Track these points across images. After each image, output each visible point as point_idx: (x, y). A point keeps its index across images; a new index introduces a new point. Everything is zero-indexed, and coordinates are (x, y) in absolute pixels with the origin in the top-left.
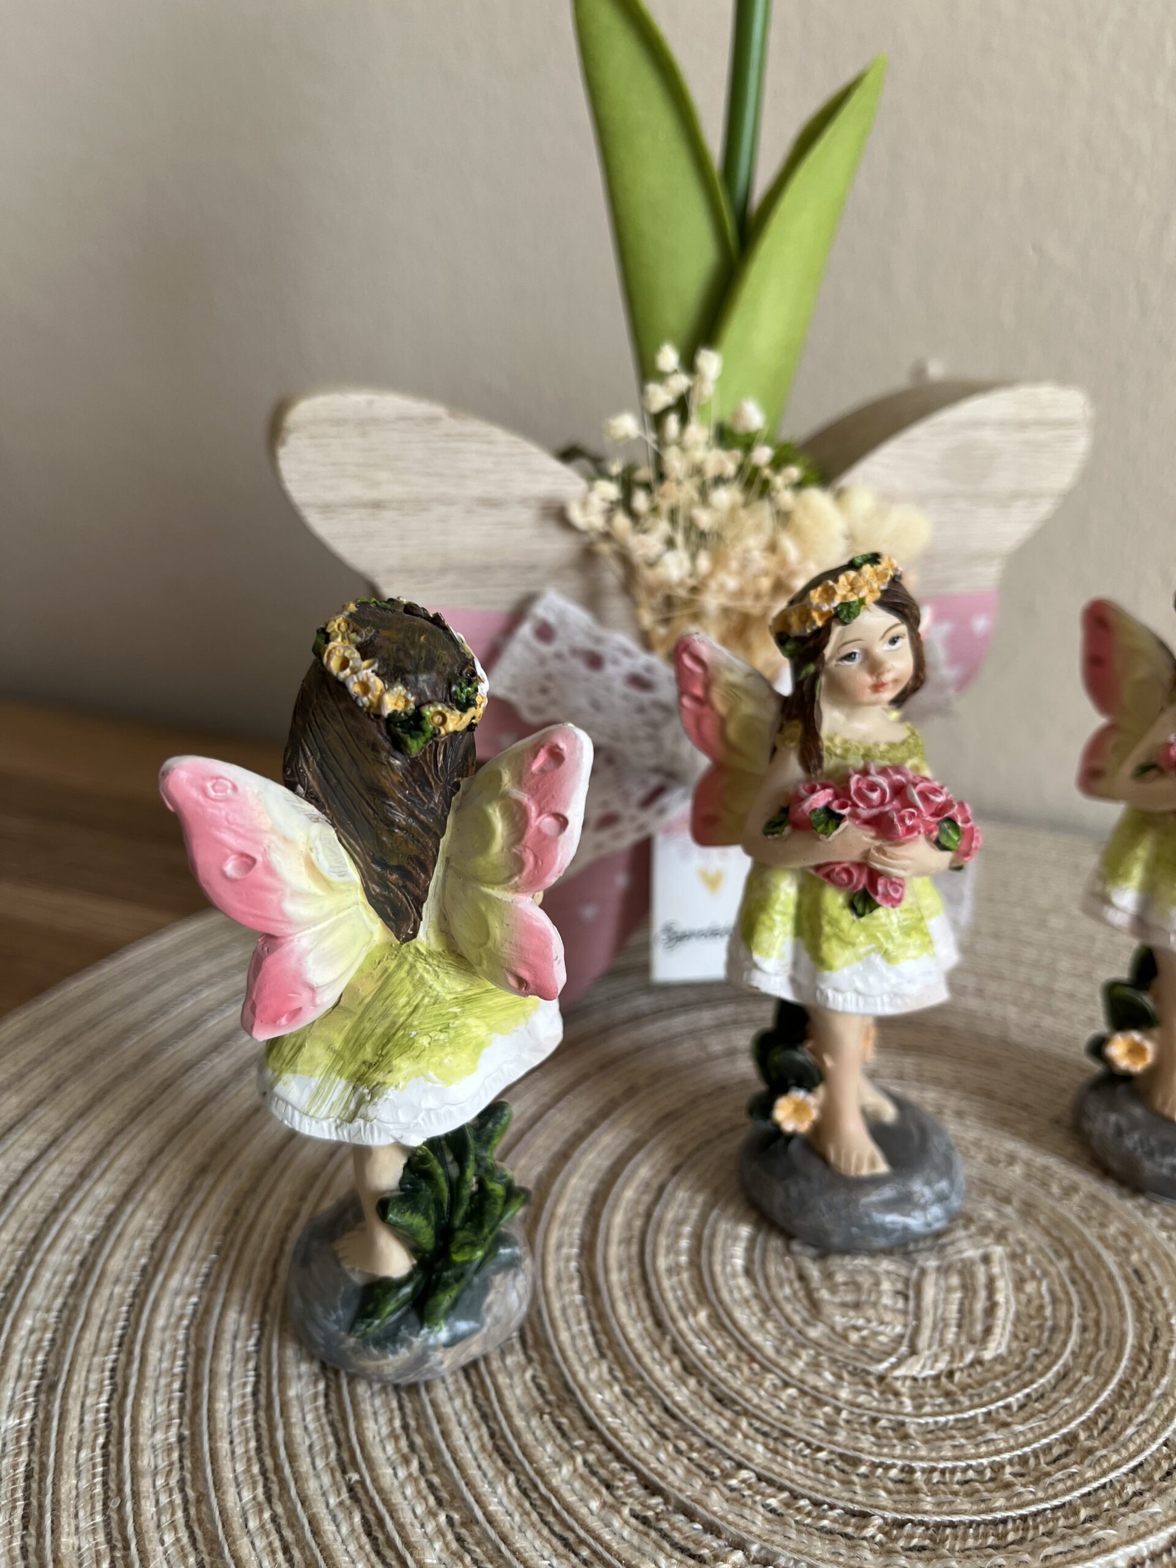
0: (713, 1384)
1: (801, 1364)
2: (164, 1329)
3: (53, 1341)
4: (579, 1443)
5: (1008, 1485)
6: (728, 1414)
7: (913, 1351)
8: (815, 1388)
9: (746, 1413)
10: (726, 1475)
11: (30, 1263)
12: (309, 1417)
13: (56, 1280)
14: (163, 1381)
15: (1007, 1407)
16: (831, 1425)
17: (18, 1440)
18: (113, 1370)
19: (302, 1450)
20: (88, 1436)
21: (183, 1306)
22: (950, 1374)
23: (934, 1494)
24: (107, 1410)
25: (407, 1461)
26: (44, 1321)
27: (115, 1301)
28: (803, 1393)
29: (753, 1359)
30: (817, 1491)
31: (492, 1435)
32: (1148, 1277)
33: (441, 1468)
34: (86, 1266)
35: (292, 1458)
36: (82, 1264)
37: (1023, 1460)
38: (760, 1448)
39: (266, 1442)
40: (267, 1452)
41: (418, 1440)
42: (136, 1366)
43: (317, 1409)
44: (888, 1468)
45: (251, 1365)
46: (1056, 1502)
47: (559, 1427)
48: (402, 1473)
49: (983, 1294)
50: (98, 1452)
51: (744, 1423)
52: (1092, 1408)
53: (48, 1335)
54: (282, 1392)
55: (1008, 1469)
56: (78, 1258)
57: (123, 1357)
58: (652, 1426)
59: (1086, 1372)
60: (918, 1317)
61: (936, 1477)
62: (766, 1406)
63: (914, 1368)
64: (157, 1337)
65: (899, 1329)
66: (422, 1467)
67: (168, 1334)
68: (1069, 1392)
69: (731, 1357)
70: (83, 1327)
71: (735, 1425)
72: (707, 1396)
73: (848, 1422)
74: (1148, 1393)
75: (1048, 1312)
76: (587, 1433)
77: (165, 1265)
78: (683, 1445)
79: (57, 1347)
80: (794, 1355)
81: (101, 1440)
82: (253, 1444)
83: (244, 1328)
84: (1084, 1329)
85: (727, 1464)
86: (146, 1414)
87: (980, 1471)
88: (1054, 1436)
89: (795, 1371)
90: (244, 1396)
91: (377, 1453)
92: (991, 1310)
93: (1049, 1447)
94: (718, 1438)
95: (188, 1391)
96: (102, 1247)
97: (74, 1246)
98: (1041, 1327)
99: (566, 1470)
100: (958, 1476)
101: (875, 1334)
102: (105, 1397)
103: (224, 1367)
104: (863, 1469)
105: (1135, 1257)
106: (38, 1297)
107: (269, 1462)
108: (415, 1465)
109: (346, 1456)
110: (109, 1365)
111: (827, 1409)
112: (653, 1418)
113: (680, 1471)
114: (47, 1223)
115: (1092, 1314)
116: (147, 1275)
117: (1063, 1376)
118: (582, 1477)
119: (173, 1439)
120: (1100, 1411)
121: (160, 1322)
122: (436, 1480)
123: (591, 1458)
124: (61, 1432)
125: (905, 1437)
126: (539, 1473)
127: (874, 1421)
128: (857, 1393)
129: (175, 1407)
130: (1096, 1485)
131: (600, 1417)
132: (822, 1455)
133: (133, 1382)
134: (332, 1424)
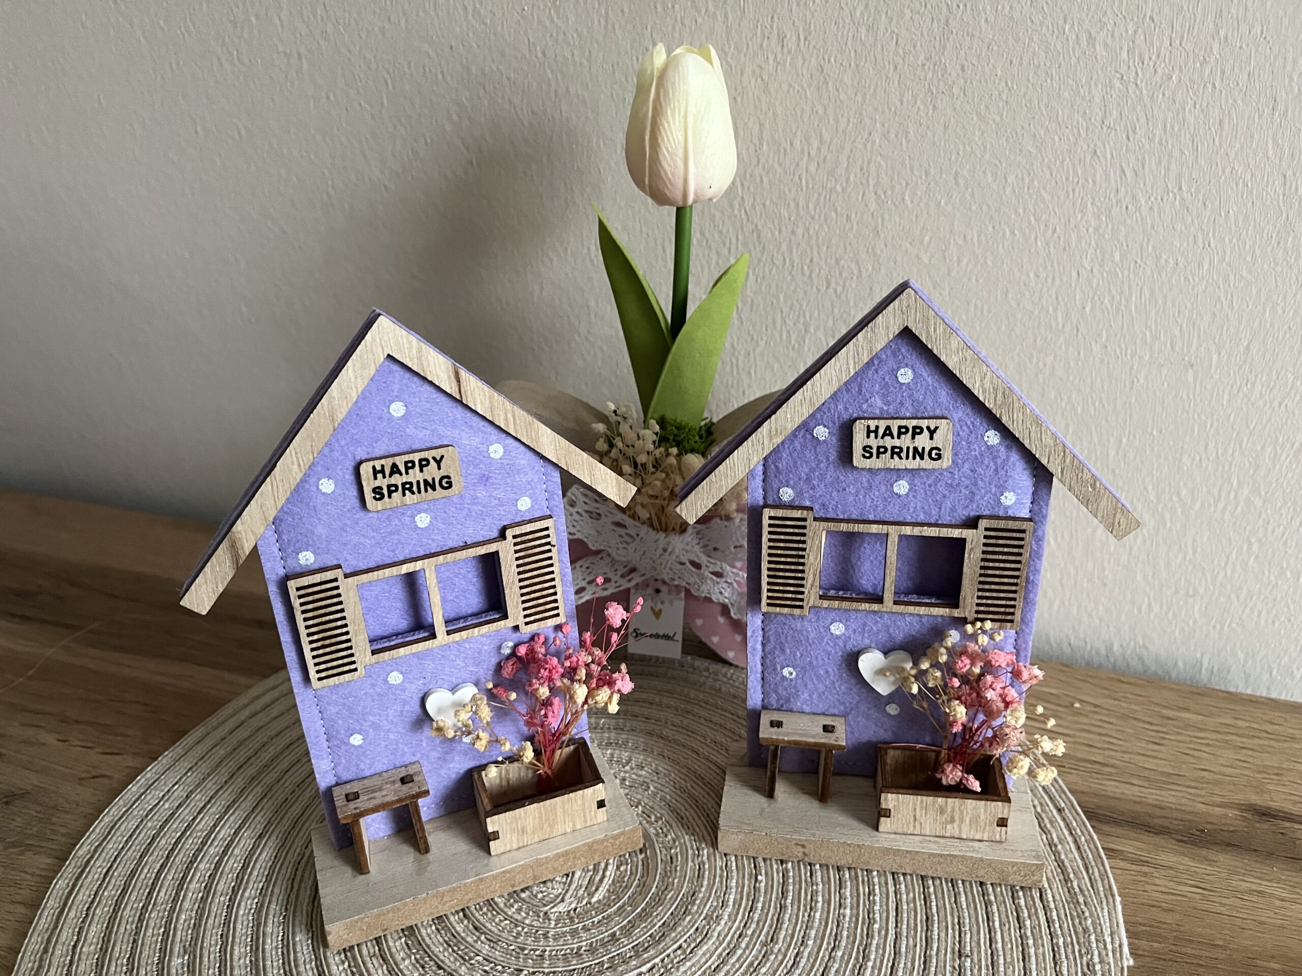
0: (473, 922)
1: (513, 910)
2: (243, 915)
3: (195, 924)
4: (414, 951)
5: (581, 955)
6: (477, 934)
7: (563, 901)
8: (516, 920)
9: (485, 933)
10: (471, 959)
11: (182, 889)
12: (305, 948)
13: (195, 896)
14: (243, 938)
15: (593, 922)
16: (519, 934)
17: (183, 968)
18: (222, 935)
19: (301, 962)
20: (212, 963)
21: (251, 904)
22: (575, 909)
23: (550, 960)
24: (220, 952)
25: (343, 963)
26: (190, 915)
27: (221, 904)
28: (511, 922)
29: (494, 909)
30: (503, 962)
31: (380, 950)
32: (674, 860)
33: (357, 966)
34: (208, 888)
35: (296, 966)
36: (205, 887)
37: (592, 943)
38: (487, 947)
39: (286, 960)
40: (286, 964)
41: (349, 954)
42: (231, 932)
43: (308, 945)
44: (535, 950)
45: (281, 928)
46: (597, 961)
47: (407, 945)
48: (341, 968)
49: (601, 873)
50: (217, 970)
51: (483, 938)
52: (625, 922)
53: (193, 921)
54: (293, 939)
55: (584, 949)
56: (204, 885)
57: (225, 929)
58: (445, 941)
59: (631, 906)
60: (570, 885)
61: (554, 953)
62: (494, 929)
63: (561, 908)
64: (240, 918)
65: (560, 891)
66: (349, 966)
67: (245, 918)
68: (620, 915)
69: (485, 909)
70: (207, 918)
71: (479, 938)
72: (471, 927)
73: (526, 933)
74: (651, 915)
75: (626, 879)
76: (418, 947)
77: (242, 887)
78: (456, 948)
79: (197, 926)
80: (512, 906)
81: (218, 965)
82: (281, 961)
83: (278, 912)
84: (638, 886)
85: (472, 954)
86: (236, 952)
87: (572, 950)
88: (606, 934)
89: (510, 913)
90: (277, 941)
91: (331, 961)
92: (601, 881)
93: (604, 938)
94: (470, 945)
95: (254, 942)
96: (214, 879)
97: (201, 879)
98: (621, 886)
99: (407, 962)
100: (563, 952)
101: (549, 894)
102: (219, 947)
103: (269, 930)
104: (526, 952)
105: (673, 851)
106: (186, 905)
107: (287, 968)
108: (347, 964)
109: (319, 963)
110: (220, 933)
111: (520, 929)
112: (446, 939)
113: (452, 959)
114: (188, 869)
115: (644, 879)
116: (235, 891)
117: (619, 908)
118: (413, 965)
119: (248, 962)
120: (629, 922)
121: (241, 912)
122: (354, 970)
123: (418, 956)
124: (201, 963)
125: (548, 937)
126: (396, 964)
127: (537, 931)
128: (533, 921)
129: (248, 948)
130: (615, 954)
131: (424, 940)
132: (512, 947)
133: (230, 939)
134: (314, 950)
